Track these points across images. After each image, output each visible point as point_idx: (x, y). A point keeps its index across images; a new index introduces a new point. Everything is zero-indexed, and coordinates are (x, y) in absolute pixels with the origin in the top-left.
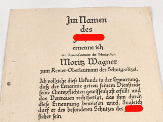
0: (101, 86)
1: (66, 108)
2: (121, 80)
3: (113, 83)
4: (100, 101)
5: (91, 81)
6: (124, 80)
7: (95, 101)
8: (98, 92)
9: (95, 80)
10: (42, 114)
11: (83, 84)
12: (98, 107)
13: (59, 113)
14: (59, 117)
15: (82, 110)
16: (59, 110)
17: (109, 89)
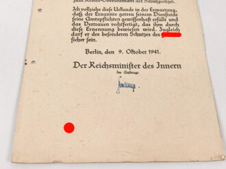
0: (137, 15)
1: (100, 33)
2: (158, 10)
3: (149, 12)
4: (136, 27)
5: (127, 10)
6: (161, 10)
7: (131, 27)
8: (134, 19)
9: (131, 10)
10: (76, 37)
11: (118, 13)
12: (134, 32)
13: (93, 37)
14: (94, 40)
15: (118, 35)
16: (93, 34)
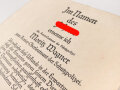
17: (38, 80)
